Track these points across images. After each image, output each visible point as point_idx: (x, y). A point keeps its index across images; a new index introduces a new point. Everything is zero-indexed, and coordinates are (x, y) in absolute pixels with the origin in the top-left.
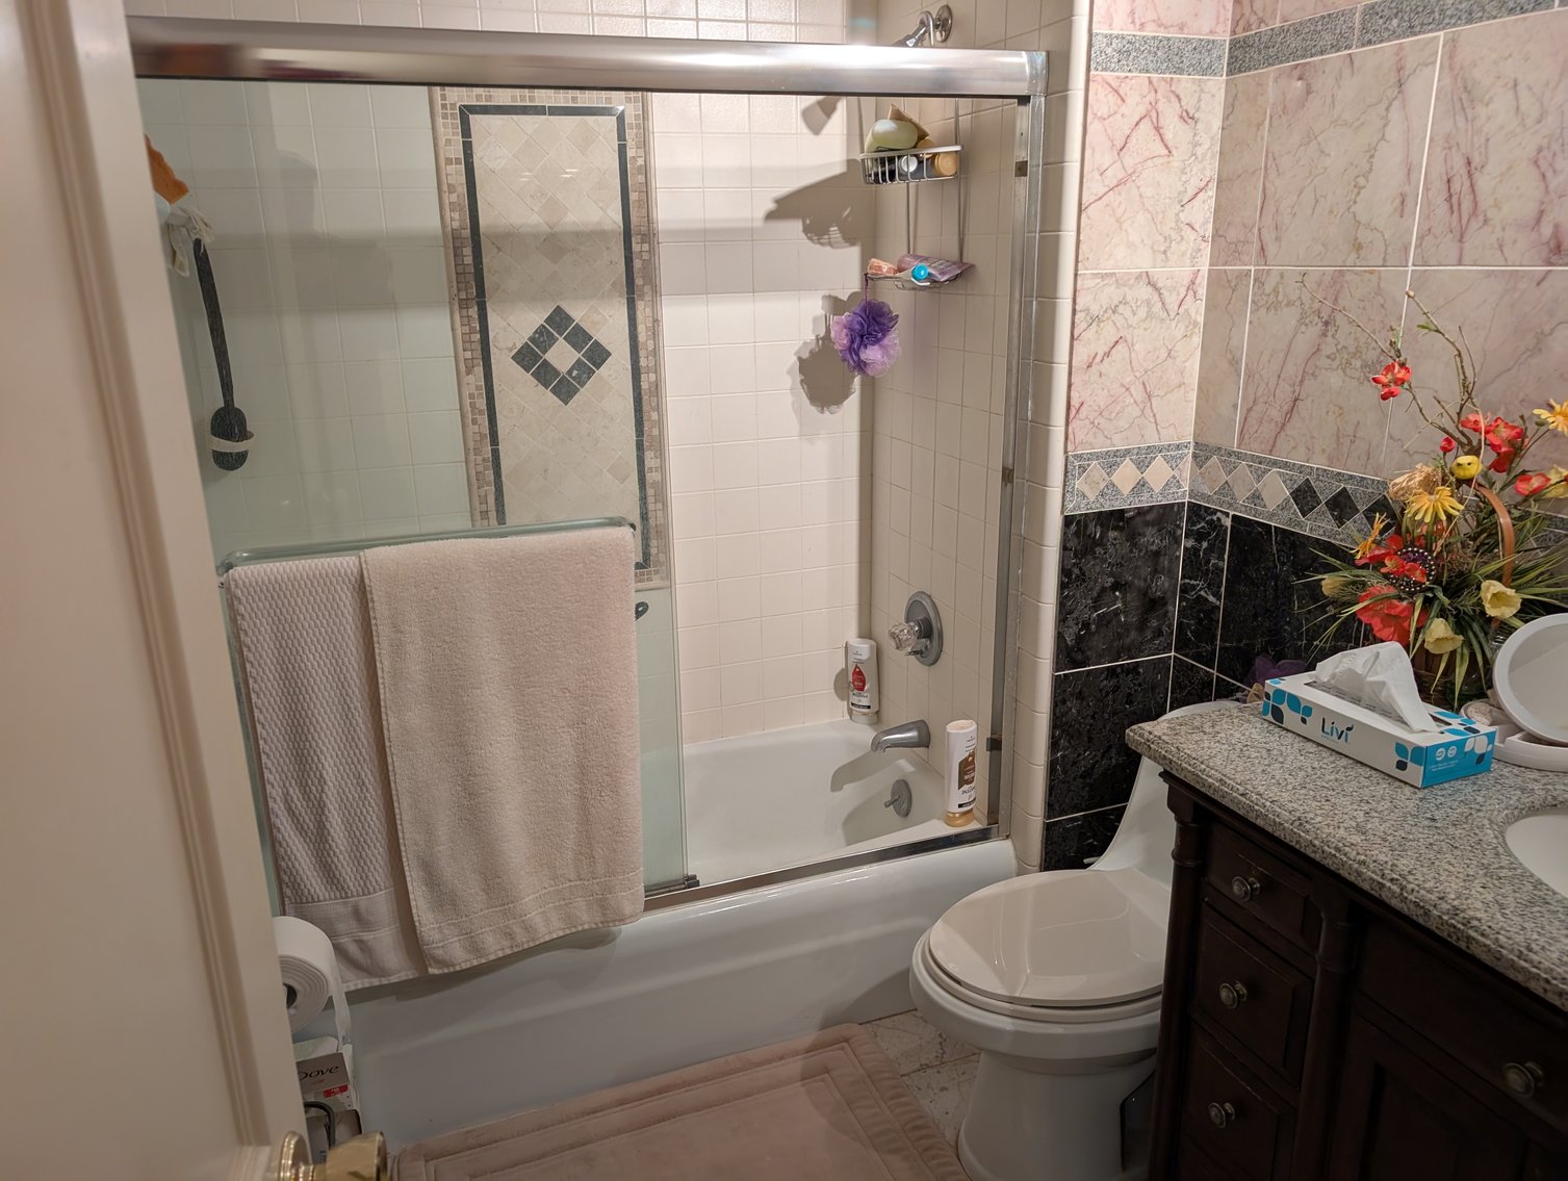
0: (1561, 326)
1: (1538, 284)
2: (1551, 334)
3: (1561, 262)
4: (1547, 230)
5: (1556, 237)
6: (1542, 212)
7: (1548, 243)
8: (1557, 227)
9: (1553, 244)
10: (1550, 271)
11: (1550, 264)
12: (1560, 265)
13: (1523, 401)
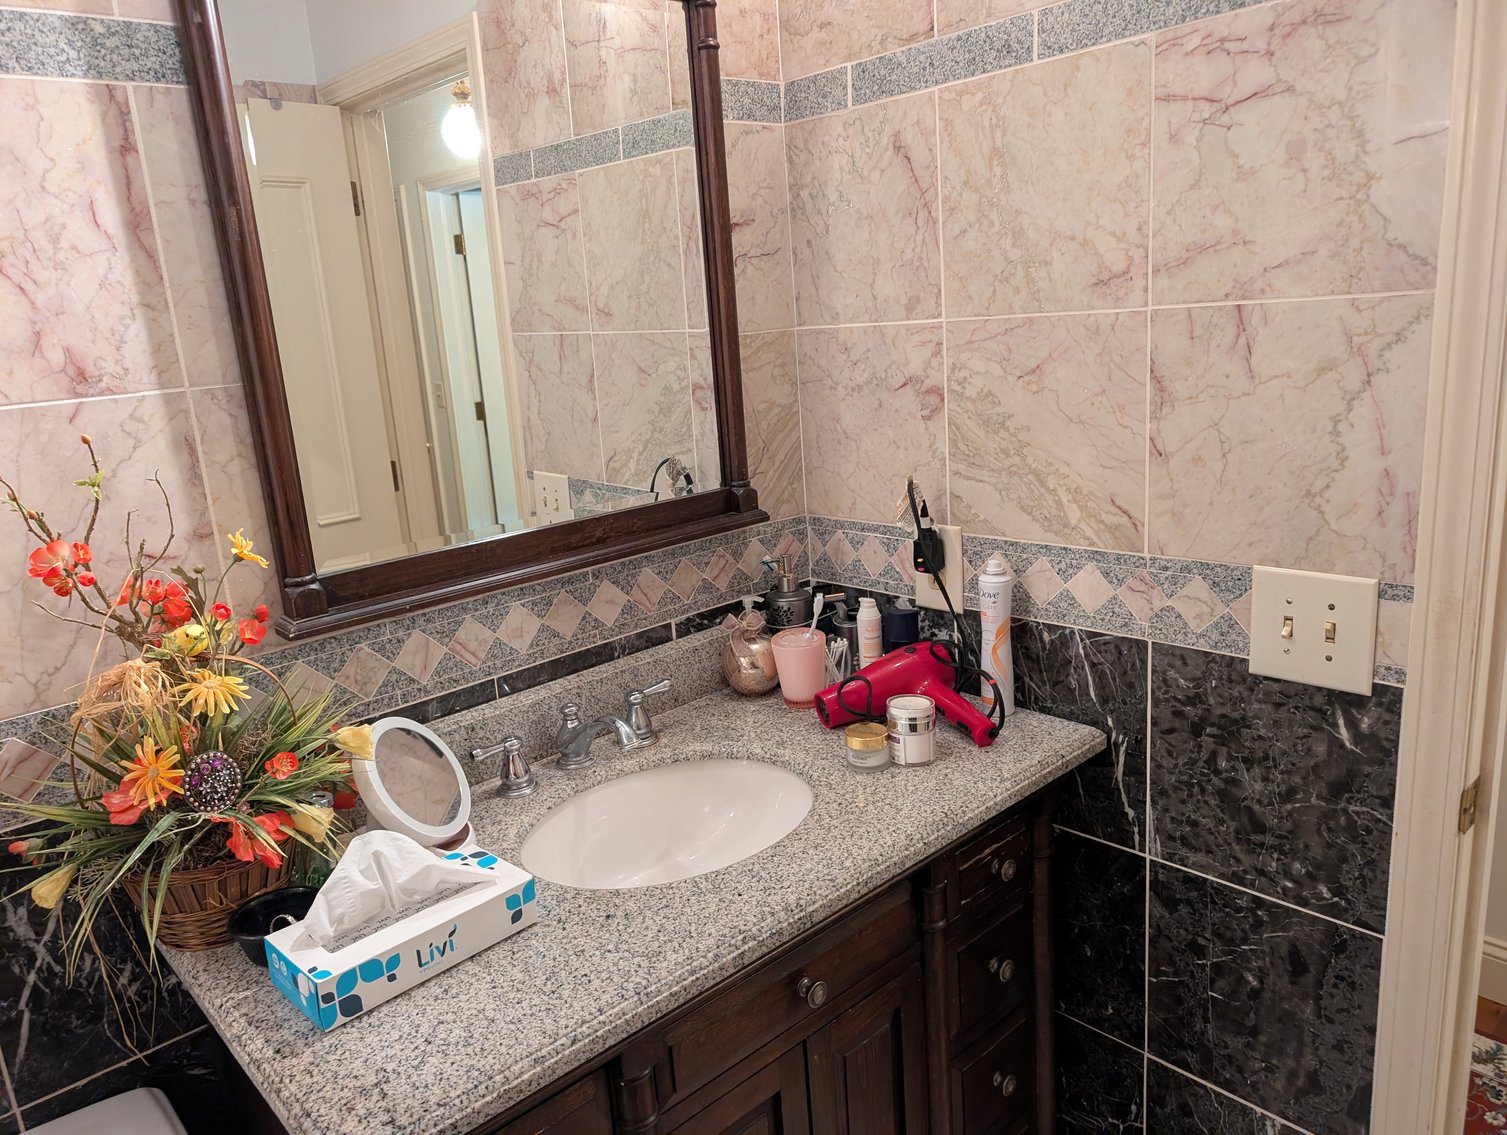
0: (123, 464)
1: (71, 421)
2: (114, 476)
3: (91, 391)
4: (57, 357)
5: (73, 363)
6: (38, 335)
7: (63, 370)
8: (67, 351)
9: (71, 371)
10: (81, 403)
11: (79, 395)
12: (92, 396)
13: (108, 561)
